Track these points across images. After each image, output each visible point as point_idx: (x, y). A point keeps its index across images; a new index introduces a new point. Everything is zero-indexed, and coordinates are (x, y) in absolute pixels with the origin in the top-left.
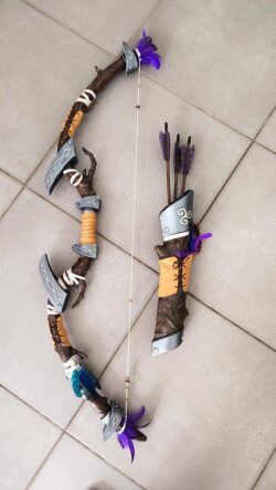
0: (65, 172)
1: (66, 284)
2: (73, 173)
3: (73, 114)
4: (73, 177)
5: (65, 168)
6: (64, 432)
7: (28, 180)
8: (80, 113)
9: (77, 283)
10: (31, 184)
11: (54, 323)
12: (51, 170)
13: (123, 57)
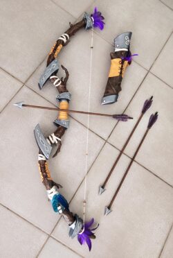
0: (51, 77)
1: (51, 142)
2: (56, 79)
3: (57, 46)
4: (56, 81)
5: (52, 75)
6: (50, 236)
7: (26, 81)
8: (61, 45)
9: (57, 142)
10: (28, 83)
11: (43, 166)
12: (43, 75)
13: (85, 20)
